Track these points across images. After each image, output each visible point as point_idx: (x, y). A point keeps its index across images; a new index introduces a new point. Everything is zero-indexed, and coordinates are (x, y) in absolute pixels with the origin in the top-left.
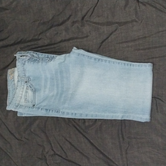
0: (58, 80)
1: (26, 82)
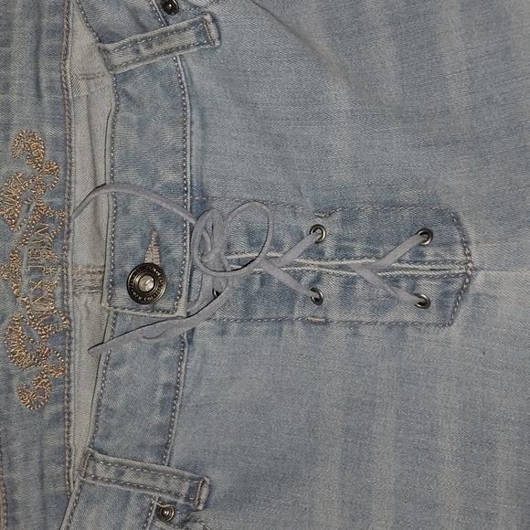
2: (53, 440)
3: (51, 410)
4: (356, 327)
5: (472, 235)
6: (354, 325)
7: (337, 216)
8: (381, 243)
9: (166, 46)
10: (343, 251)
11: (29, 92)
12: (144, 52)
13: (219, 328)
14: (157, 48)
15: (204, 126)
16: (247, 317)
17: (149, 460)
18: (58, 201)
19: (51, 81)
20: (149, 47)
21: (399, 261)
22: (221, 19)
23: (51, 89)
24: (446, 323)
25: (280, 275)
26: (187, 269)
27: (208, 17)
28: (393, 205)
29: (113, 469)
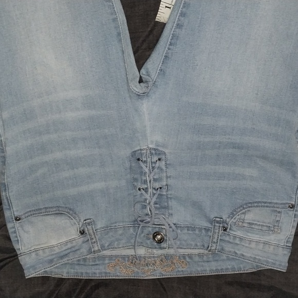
0: (220, 143)
1: (225, 230)
2: (197, 259)
3: (188, 259)
4: (168, 177)
5: (139, 148)
6: (167, 177)
7: (136, 184)
8: (142, 172)
9: (92, 234)
10: (145, 182)
11: (96, 267)
12: (94, 240)
13: (171, 215)
14: (93, 237)
15: (116, 223)
16: (167, 208)
17: (209, 234)
18: (126, 259)
19: (92, 261)
20: (93, 239)
21: (147, 167)
22: (85, 219)
23: (95, 261)
24: (165, 153)
25: (154, 199)
26: (154, 226)
27: (84, 222)
28: (131, 168)
29: (213, 245)
